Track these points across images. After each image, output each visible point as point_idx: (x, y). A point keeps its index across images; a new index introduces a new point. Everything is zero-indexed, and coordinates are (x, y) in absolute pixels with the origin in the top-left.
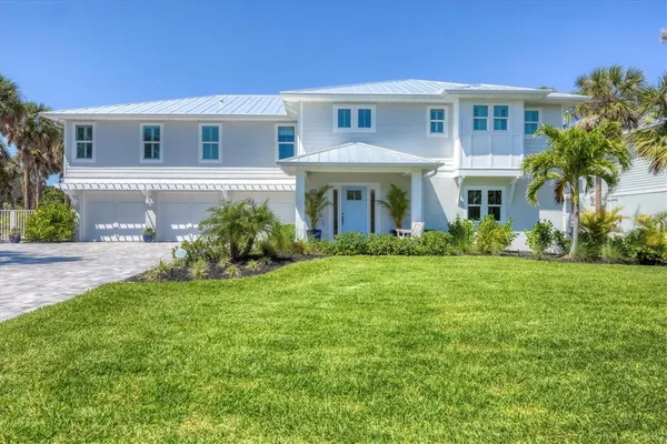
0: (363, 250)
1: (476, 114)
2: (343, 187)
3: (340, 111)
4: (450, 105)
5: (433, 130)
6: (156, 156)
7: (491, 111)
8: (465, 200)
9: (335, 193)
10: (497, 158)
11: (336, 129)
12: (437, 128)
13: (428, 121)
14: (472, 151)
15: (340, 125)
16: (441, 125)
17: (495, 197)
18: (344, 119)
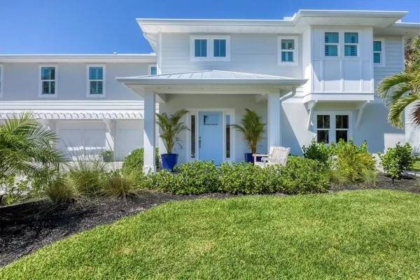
0: (213, 188)
1: (327, 40)
2: (200, 112)
3: (197, 42)
4: (300, 36)
5: (283, 59)
6: (53, 92)
7: (342, 38)
8: (315, 124)
9: (193, 118)
10: (348, 82)
11: (194, 59)
12: (288, 57)
13: (280, 51)
14: (325, 76)
15: (197, 54)
16: (291, 54)
17: (343, 121)
18: (200, 49)
